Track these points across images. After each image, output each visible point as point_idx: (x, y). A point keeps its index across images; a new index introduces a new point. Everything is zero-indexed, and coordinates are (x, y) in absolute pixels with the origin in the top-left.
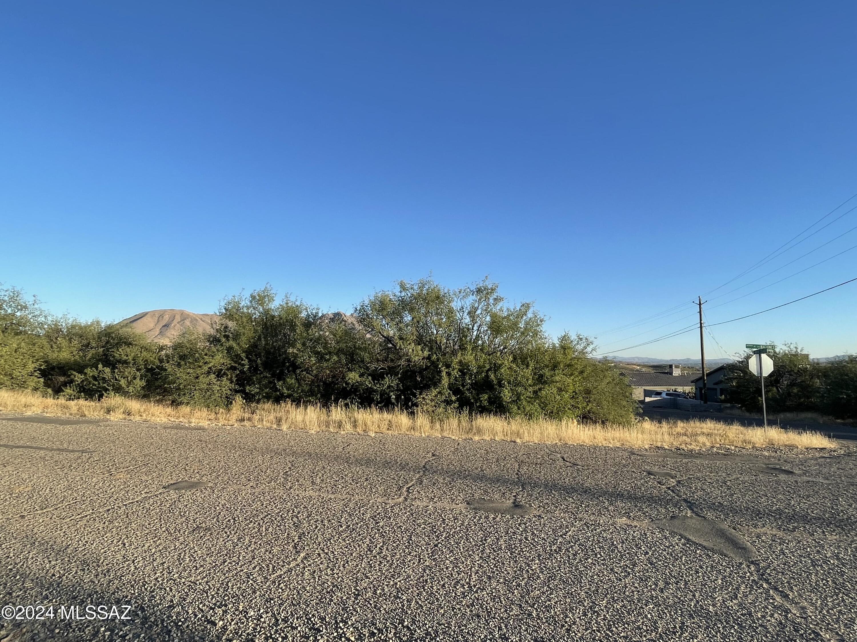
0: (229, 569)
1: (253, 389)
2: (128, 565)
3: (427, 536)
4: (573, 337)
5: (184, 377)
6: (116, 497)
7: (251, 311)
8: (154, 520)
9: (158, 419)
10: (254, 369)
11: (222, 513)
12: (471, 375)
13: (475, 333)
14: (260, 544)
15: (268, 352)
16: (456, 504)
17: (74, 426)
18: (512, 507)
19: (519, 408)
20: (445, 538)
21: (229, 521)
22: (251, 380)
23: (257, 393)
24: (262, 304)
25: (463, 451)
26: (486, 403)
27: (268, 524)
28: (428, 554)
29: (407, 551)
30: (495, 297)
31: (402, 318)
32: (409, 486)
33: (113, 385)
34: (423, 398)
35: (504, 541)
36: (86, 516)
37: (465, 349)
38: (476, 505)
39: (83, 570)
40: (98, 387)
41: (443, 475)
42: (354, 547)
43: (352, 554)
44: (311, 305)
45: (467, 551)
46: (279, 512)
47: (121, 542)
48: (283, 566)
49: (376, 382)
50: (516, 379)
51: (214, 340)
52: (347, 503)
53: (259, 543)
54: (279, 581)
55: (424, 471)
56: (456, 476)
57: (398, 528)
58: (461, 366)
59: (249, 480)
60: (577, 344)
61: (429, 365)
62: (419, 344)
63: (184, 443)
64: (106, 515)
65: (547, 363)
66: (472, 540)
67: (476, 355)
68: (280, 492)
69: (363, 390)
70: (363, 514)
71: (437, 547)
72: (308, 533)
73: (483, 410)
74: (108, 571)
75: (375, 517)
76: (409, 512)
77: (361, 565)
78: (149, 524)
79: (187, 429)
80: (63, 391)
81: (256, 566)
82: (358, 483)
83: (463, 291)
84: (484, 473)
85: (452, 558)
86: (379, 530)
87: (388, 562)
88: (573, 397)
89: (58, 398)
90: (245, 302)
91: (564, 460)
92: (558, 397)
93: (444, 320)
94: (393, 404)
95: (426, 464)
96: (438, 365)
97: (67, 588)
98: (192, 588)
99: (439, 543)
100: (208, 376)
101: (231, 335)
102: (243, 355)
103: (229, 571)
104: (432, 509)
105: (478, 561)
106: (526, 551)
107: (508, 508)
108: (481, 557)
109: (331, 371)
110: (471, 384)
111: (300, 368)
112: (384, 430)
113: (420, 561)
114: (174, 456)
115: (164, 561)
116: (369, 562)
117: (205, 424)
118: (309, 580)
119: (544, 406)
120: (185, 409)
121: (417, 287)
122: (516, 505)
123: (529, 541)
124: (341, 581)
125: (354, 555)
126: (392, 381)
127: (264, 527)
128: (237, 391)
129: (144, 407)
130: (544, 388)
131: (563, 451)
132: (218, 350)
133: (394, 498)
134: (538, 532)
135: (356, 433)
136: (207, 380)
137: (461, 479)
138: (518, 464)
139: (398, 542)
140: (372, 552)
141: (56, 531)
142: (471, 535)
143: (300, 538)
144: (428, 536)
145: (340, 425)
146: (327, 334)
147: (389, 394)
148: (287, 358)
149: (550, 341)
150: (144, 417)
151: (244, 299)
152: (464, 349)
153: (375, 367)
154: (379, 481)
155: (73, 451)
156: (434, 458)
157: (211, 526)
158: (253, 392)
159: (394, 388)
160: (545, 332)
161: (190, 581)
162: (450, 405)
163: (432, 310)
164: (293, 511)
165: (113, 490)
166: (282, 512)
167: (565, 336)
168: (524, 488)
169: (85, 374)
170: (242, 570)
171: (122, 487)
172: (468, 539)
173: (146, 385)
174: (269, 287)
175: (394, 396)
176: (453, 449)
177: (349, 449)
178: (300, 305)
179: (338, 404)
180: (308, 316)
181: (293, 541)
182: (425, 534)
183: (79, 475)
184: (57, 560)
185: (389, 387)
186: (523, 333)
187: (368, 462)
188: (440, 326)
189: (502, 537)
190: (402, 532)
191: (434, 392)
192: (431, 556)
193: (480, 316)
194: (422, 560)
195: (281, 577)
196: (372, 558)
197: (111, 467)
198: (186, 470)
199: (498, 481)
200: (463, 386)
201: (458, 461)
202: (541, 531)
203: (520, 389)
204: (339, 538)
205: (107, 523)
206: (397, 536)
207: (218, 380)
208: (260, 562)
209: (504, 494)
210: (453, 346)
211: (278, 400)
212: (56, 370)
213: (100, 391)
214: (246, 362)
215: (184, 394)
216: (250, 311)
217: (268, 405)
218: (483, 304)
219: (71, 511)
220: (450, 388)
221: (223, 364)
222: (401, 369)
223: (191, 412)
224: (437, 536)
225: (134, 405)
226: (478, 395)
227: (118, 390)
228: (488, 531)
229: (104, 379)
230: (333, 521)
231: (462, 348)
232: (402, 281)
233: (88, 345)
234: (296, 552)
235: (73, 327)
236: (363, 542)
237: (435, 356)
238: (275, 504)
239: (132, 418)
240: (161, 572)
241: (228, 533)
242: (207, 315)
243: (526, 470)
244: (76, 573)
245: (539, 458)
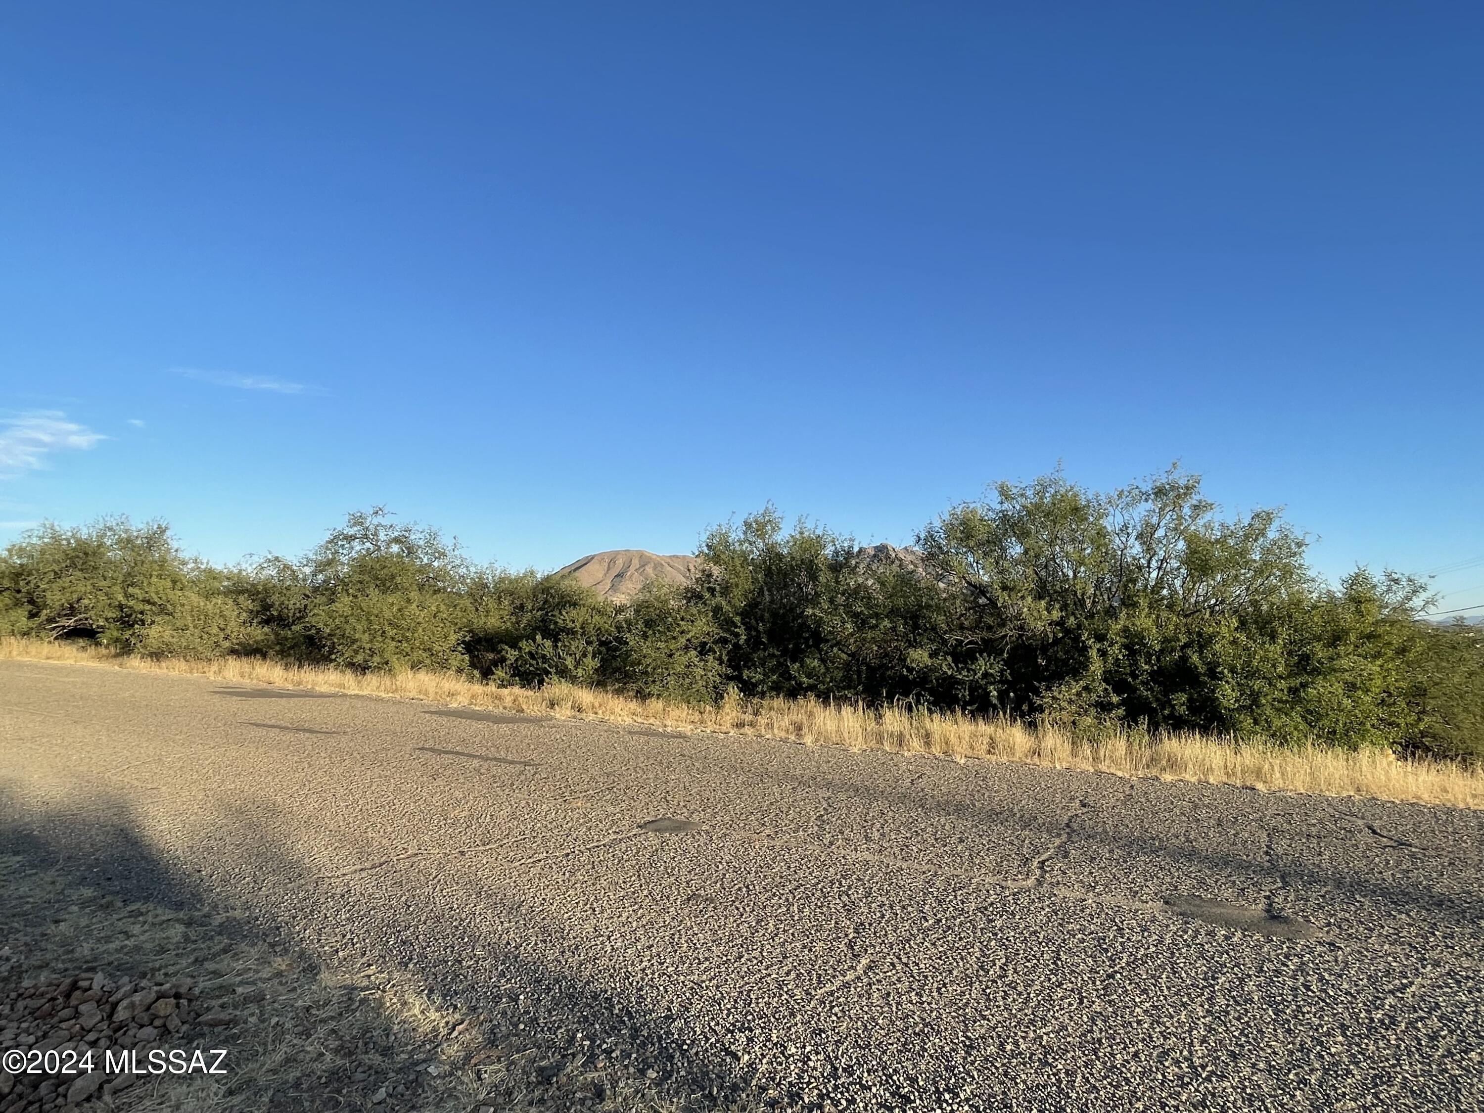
0: (749, 970)
1: (754, 675)
2: (603, 943)
3: (1091, 956)
4: (1377, 576)
5: (653, 654)
6: (575, 836)
7: (747, 547)
8: (631, 877)
9: (620, 719)
10: (755, 643)
11: (727, 876)
12: (1149, 656)
13: (1154, 575)
14: (793, 934)
15: (774, 615)
16: (1143, 902)
17: (511, 726)
18: (1265, 919)
19: (1256, 722)
20: (1128, 964)
21: (740, 889)
22: (752, 660)
23: (762, 682)
24: (762, 536)
25: (1143, 800)
26: (1183, 710)
27: (802, 901)
28: (1097, 990)
29: (1054, 980)
30: (1195, 502)
31: (1004, 550)
32: (1043, 858)
33: (557, 667)
34: (1054, 698)
35: (1257, 986)
36: (540, 861)
37: (1135, 605)
38: (1184, 908)
39: (545, 941)
40: (537, 669)
41: (1109, 845)
42: (954, 959)
43: (951, 972)
44: (840, 534)
45: (1176, 994)
46: (818, 884)
47: (588, 906)
48: (834, 977)
49: (960, 666)
50: (1248, 663)
51: (692, 596)
52: (931, 879)
53: (791, 931)
54: (831, 1002)
55: (1068, 833)
56: (1135, 847)
57: (1031, 934)
58: (1126, 637)
59: (763, 824)
60: (1389, 590)
61: (1061, 635)
62: (1041, 598)
63: (660, 757)
64: (564, 862)
65: (1318, 631)
66: (1184, 975)
67: (1158, 616)
68: (814, 848)
69: (937, 680)
70: (963, 903)
71: (1114, 978)
72: (870, 925)
73: (1178, 725)
74: (577, 948)
75: (986, 909)
76: (1048, 906)
77: (970, 994)
78: (624, 882)
79: (663, 735)
80: (493, 674)
81: (791, 970)
82: (946, 845)
83: (1126, 493)
84: (1193, 847)
85: (1147, 1005)
86: (996, 934)
87: (1020, 994)
88: (1383, 700)
89: (487, 684)
90: (736, 535)
91: (1374, 832)
92: (1347, 703)
93: (1088, 551)
94: (995, 707)
95: (1070, 821)
96: (1080, 635)
97: (526, 965)
98: (697, 994)
99: (1116, 972)
100: (686, 653)
101: (718, 588)
102: (737, 619)
103: (749, 972)
104: (1094, 905)
105: (1204, 1017)
106: (1308, 1012)
107: (1255, 921)
108: (1208, 1011)
109: (879, 647)
110: (1152, 674)
111: (827, 641)
112: (982, 753)
113: (1081, 1002)
114: (648, 779)
115: (651, 943)
116: (984, 990)
117: (686, 729)
118: (882, 1007)
119: (1312, 718)
120: (656, 705)
121: (1032, 492)
122: (1273, 916)
123: (1314, 992)
124: (938, 1018)
125: (955, 973)
126: (991, 664)
127: (796, 905)
128: (729, 678)
129: (599, 700)
130: (1312, 683)
131: (1368, 814)
132: (699, 612)
133: (1016, 878)
134: (1333, 977)
135: (931, 757)
136: (684, 659)
137: (1145, 853)
138: (1265, 833)
139: (1035, 961)
140: (988, 972)
141: (505, 880)
142: (1182, 965)
143: (856, 931)
144: (1093, 957)
145: (900, 739)
146: (870, 582)
147: (987, 688)
148: (804, 626)
149: (1323, 586)
150: (600, 716)
151: (734, 528)
152: (1131, 605)
153: (956, 640)
154: (984, 845)
155: (512, 762)
156: (1085, 810)
157: (714, 894)
158: (753, 680)
159: (995, 678)
160: (1308, 568)
161: (692, 981)
162: (1110, 711)
163: (1064, 534)
164: (840, 884)
165: (570, 824)
166: (822, 884)
167: (1357, 575)
168: (1286, 884)
169: (520, 649)
170: (770, 975)
171: (581, 821)
172: (1176, 972)
173: (601, 666)
174: (770, 507)
175: (995, 693)
176: (1121, 795)
177: (922, 783)
178: (823, 535)
179: (893, 703)
180: (836, 553)
181: (847, 935)
182: (1086, 952)
183: (525, 799)
184: (510, 922)
185: (986, 675)
186: (1259, 572)
187: (960, 809)
188: (1081, 563)
189: (1250, 976)
190: (1040, 943)
191: (1076, 688)
192: (1104, 995)
193: (1164, 542)
194: (1085, 1000)
195: (832, 995)
196: (990, 983)
197: (564, 789)
198: (667, 801)
199: (1226, 863)
200: (1135, 677)
201: (1136, 820)
202: (1341, 976)
203: (1257, 684)
204: (924, 939)
205: (567, 874)
206: (1031, 949)
207: (701, 660)
208: (795, 964)
209: (1243, 890)
210: (1109, 599)
211: (794, 693)
212: (484, 643)
213: (539, 675)
214: (741, 630)
215: (654, 682)
216: (744, 548)
217: (779, 702)
218: (1168, 517)
219: (520, 851)
220: (1106, 680)
221: (708, 634)
222: (1007, 644)
223: (664, 710)
224: (1110, 959)
225: (586, 696)
226: (1166, 695)
227: (563, 673)
228: (1217, 962)
229: (544, 657)
230: (910, 909)
231: (1129, 603)
232: (1003, 483)
233: (522, 607)
234: (854, 955)
235: (502, 580)
236: (969, 953)
237: (1072, 619)
238: (809, 868)
239: (584, 715)
240: (649, 961)
241: (741, 910)
242: (677, 557)
243: (1285, 847)
244: (536, 944)
245: (1314, 825)
